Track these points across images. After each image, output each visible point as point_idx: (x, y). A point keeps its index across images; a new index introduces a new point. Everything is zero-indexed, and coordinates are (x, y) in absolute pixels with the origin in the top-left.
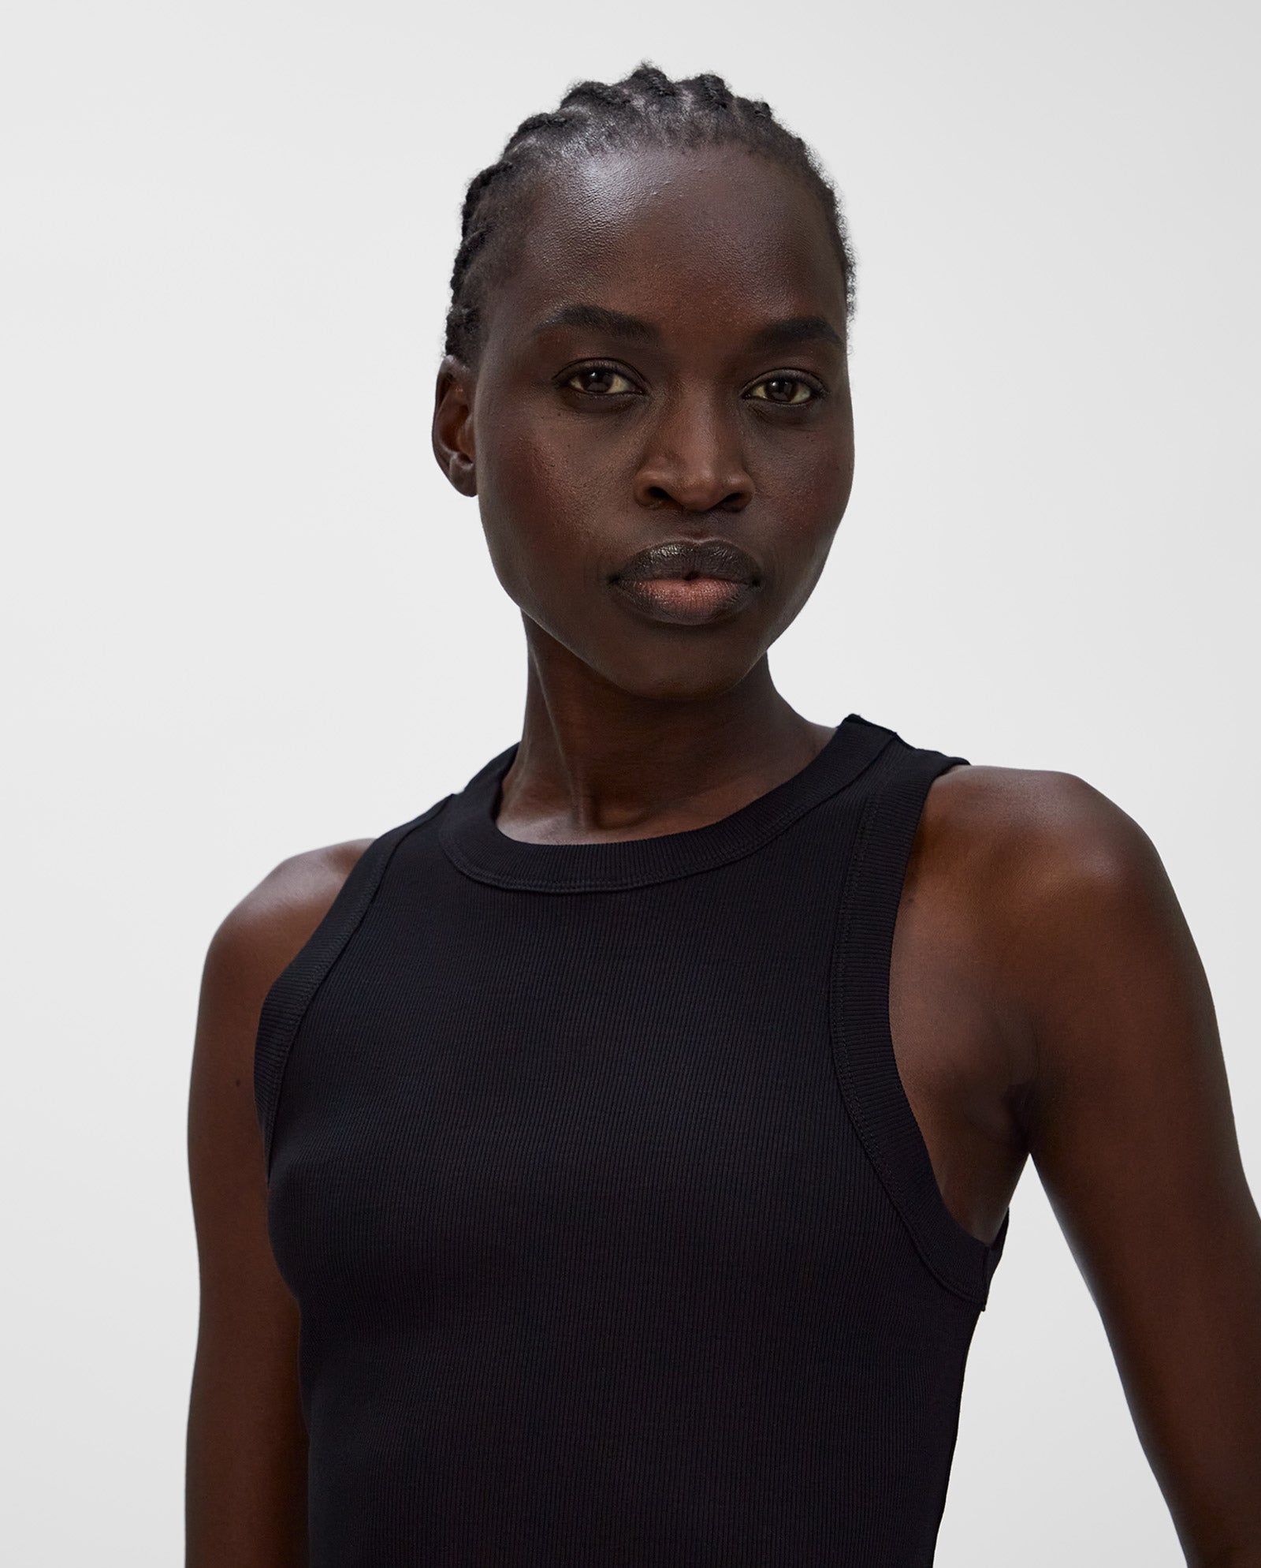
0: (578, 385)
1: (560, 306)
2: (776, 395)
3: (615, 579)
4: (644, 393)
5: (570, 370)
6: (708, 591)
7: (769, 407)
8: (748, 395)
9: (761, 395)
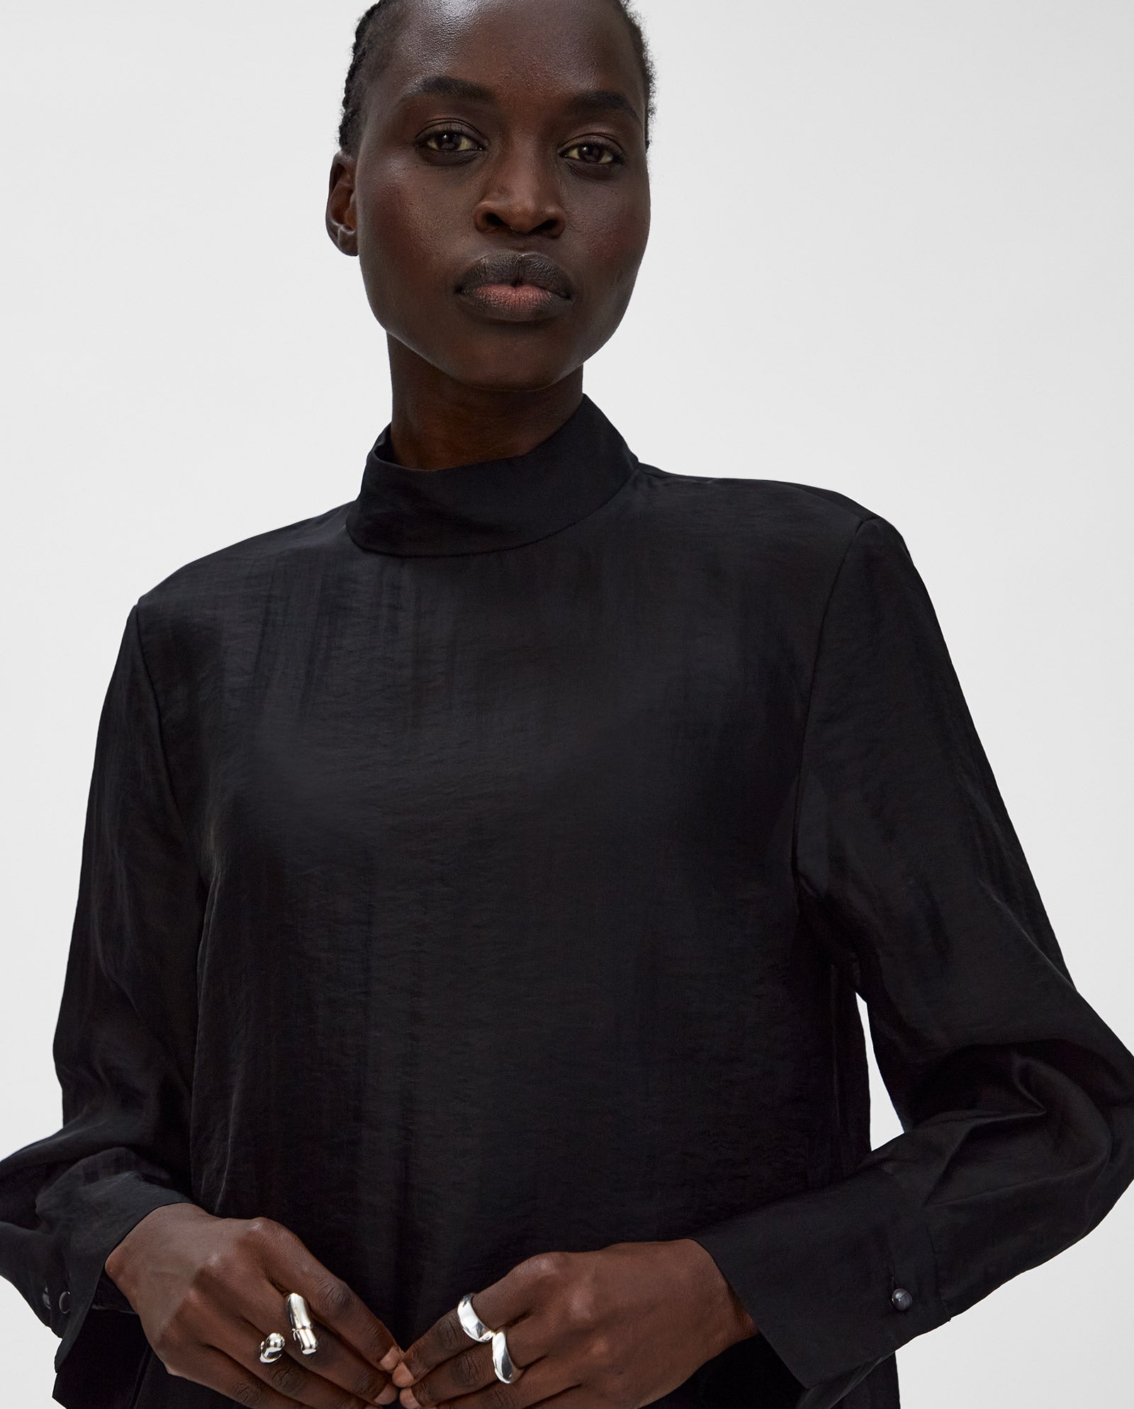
0: (433, 145)
1: (419, 80)
2: (586, 156)
3: (459, 290)
4: (484, 149)
5: (427, 132)
6: (528, 295)
7: (581, 164)
8: (564, 154)
9: (574, 157)
